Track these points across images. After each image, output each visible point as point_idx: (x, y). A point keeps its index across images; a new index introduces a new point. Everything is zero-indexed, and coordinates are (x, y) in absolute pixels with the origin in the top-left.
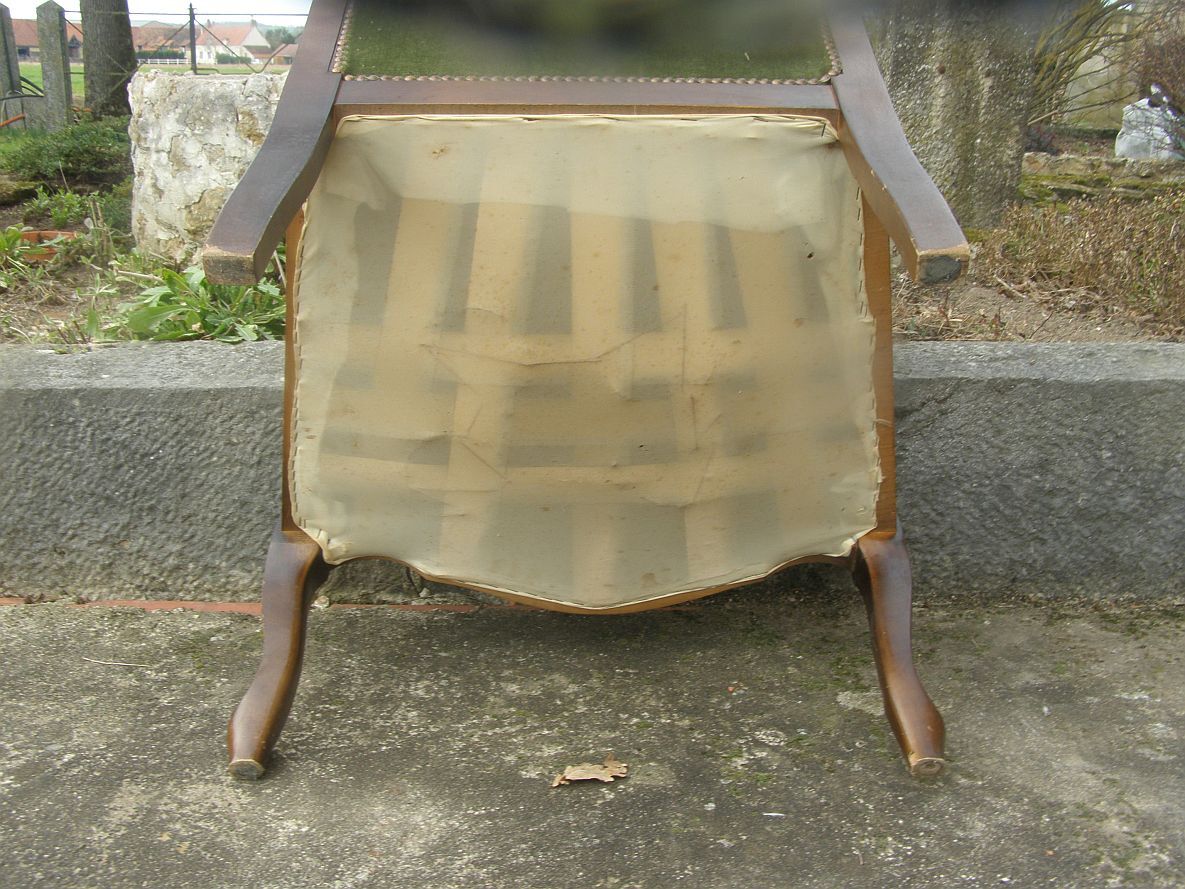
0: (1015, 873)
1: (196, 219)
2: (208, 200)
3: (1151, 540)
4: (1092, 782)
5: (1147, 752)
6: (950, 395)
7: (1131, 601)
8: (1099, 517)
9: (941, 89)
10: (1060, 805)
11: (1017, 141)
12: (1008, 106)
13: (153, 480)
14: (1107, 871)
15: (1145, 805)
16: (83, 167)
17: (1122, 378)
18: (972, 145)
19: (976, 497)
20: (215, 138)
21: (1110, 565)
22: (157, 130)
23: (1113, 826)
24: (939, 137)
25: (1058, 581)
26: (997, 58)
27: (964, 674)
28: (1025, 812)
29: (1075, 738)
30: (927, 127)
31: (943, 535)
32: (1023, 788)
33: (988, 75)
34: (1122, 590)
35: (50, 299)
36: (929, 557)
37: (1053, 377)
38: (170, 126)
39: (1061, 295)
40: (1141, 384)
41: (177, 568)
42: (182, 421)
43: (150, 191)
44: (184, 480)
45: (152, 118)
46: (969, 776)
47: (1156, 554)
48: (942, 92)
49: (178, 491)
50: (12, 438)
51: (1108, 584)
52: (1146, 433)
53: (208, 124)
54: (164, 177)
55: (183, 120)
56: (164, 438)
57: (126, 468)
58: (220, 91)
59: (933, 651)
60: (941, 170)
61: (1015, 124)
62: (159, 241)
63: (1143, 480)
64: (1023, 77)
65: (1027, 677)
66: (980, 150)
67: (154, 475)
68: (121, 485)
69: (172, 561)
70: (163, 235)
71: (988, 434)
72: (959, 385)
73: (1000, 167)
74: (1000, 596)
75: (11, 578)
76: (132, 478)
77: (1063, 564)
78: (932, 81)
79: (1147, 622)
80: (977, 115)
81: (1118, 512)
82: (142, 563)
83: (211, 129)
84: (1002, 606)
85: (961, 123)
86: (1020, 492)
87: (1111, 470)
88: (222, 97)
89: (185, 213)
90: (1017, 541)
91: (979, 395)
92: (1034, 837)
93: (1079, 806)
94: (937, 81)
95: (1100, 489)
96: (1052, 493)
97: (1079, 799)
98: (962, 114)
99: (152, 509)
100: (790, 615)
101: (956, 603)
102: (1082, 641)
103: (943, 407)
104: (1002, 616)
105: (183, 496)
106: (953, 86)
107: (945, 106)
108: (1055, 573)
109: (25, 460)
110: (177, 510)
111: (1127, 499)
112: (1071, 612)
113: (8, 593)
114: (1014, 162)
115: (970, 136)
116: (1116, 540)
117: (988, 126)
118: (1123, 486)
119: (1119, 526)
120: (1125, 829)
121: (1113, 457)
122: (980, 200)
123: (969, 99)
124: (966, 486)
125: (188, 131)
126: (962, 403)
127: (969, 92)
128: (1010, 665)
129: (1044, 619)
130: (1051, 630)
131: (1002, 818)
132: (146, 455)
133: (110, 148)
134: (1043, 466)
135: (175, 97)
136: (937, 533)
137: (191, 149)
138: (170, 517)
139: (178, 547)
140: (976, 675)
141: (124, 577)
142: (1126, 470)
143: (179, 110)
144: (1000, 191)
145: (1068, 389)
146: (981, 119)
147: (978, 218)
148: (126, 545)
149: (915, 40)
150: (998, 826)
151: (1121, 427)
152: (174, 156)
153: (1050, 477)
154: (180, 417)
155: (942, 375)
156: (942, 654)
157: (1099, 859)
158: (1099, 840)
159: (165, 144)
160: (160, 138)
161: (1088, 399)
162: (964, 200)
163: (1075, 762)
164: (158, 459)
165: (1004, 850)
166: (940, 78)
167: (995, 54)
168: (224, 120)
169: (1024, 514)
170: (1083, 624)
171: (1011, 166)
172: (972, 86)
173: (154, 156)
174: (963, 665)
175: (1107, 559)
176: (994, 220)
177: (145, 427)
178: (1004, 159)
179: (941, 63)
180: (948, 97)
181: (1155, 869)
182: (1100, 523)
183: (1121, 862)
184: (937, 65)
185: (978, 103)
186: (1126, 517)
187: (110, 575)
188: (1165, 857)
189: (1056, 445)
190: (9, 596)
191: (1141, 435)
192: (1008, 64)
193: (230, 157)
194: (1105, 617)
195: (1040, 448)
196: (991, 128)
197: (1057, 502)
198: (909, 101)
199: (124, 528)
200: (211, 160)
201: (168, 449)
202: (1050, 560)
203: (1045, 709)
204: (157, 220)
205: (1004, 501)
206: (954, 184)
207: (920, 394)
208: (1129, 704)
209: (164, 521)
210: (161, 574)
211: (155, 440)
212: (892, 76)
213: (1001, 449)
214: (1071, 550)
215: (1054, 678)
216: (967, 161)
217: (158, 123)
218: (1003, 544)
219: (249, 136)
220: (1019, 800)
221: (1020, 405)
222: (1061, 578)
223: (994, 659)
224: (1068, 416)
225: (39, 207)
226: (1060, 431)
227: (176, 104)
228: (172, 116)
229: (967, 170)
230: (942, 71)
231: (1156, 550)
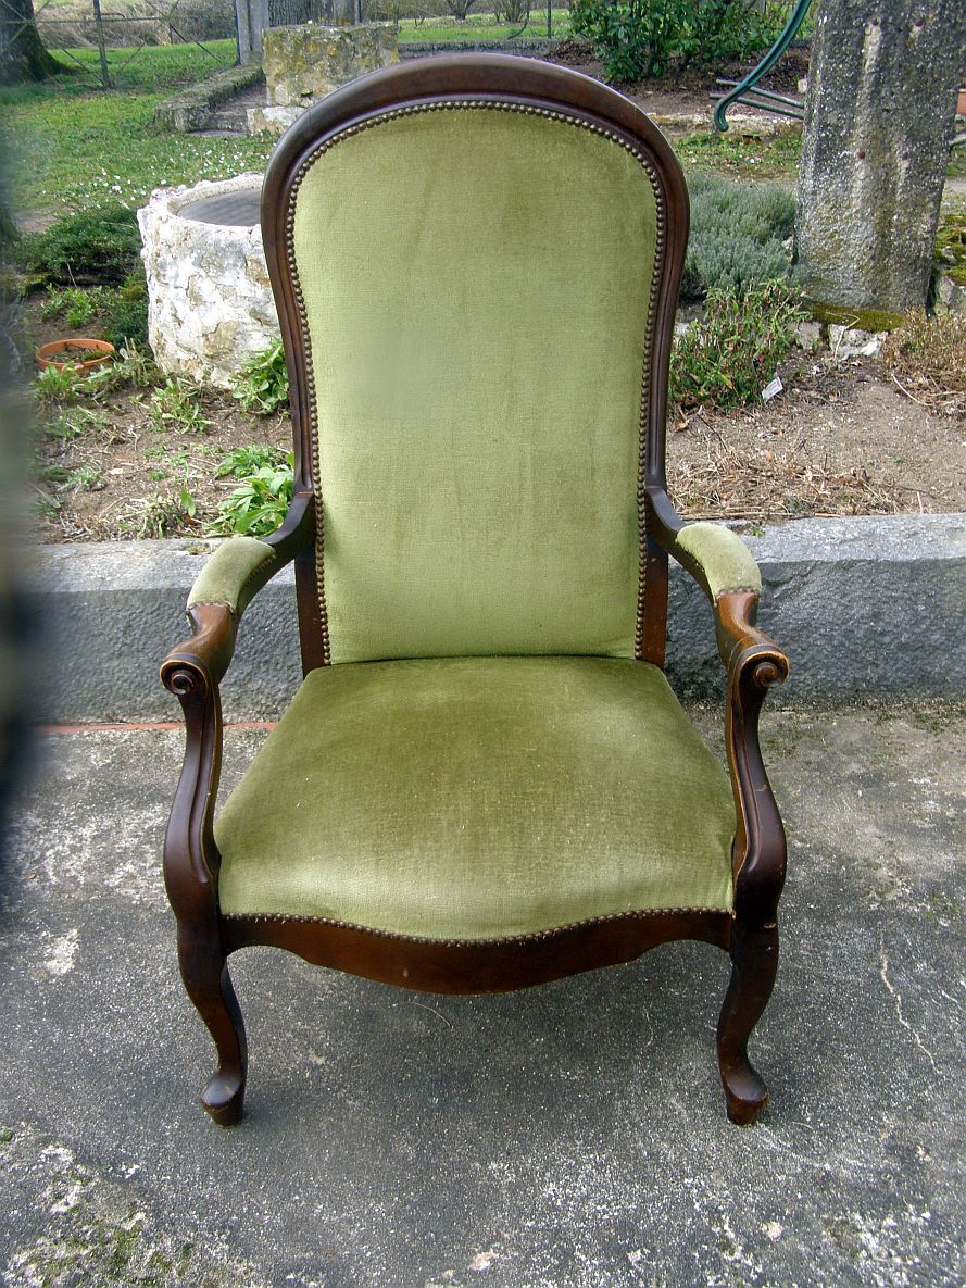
0: (819, 902)
1: (213, 346)
2: (223, 332)
3: (953, 662)
4: (878, 843)
5: (918, 822)
6: (810, 572)
7: (940, 703)
8: (917, 649)
9: (861, 173)
10: (854, 860)
11: (931, 217)
12: (924, 185)
13: (267, 644)
14: (873, 899)
15: (906, 858)
16: (84, 260)
17: (932, 557)
18: (890, 222)
19: (829, 638)
20: (228, 278)
21: (924, 680)
22: (174, 269)
23: (884, 872)
24: (859, 215)
25: (889, 691)
26: (914, 141)
27: (812, 766)
28: (833, 864)
29: (874, 813)
30: (847, 208)
31: (806, 663)
32: (834, 848)
33: (905, 157)
34: (934, 696)
35: (114, 440)
36: (797, 678)
37: (885, 557)
38: (186, 267)
39: (945, 398)
40: (945, 560)
41: (284, 699)
42: (287, 605)
43: (170, 318)
44: (288, 643)
45: (169, 258)
46: (802, 841)
47: (958, 672)
48: (861, 175)
49: (285, 650)
50: (171, 620)
51: (925, 692)
52: (949, 593)
53: (221, 268)
54: (184, 310)
55: (199, 263)
56: (274, 616)
57: (249, 636)
58: (230, 239)
59: (794, 747)
60: (860, 246)
61: (929, 202)
62: (179, 360)
63: (947, 623)
64: (939, 158)
65: (855, 768)
66: (896, 226)
67: (268, 640)
68: (246, 647)
69: (280, 695)
70: (183, 356)
71: (837, 597)
72: (816, 565)
73: (915, 240)
74: (845, 702)
75: (171, 709)
76: (254, 642)
77: (891, 680)
78: (852, 165)
79: (947, 721)
80: (894, 194)
81: (930, 645)
82: (260, 696)
83: (223, 272)
84: (848, 709)
85: (879, 202)
86: (861, 634)
87: (926, 617)
88: (231, 245)
89: (202, 340)
90: (859, 665)
91: (831, 572)
92: (835, 881)
93: (865, 860)
94: (857, 165)
95: (917, 630)
96: (882, 634)
97: (867, 855)
98: (880, 194)
99: (266, 662)
100: (699, 720)
101: (815, 707)
102: (898, 737)
103: (805, 579)
104: (846, 718)
105: (288, 654)
106: (872, 169)
107: (864, 187)
108: (886, 686)
109: (180, 634)
110: (284, 662)
111: (937, 636)
112: (896, 714)
113: (170, 719)
114: (928, 236)
115: (888, 214)
116: (929, 663)
117: (905, 204)
118: (934, 628)
119: (930, 654)
120: (890, 874)
121: (926, 609)
122: (894, 271)
123: (887, 181)
124: (822, 631)
125: (202, 272)
126: (817, 578)
127: (887, 174)
128: (845, 758)
129: (875, 720)
130: (878, 728)
131: (817, 869)
132: (263, 628)
133: (106, 242)
134: (876, 616)
135: (190, 243)
136: (802, 662)
137: (206, 287)
138: (279, 667)
139: (285, 686)
140: (820, 767)
141: (249, 706)
142: (936, 618)
143: (194, 255)
144: (915, 261)
145: (894, 565)
146: (898, 198)
147: (894, 286)
148: (249, 686)
149: (838, 128)
150: (814, 874)
151: (932, 589)
152: (192, 293)
153: (881, 623)
154: (285, 602)
155: (805, 559)
156: (800, 751)
157: (869, 893)
158: (872, 880)
159: (182, 281)
160: (177, 276)
161: (908, 572)
162: (882, 271)
163: (871, 829)
164: (270, 630)
165: (815, 889)
166: (860, 163)
167: (912, 137)
168: (235, 265)
169: (863, 648)
170: (902, 723)
171: (924, 239)
172: (890, 168)
173: (172, 290)
174: (812, 759)
175: (923, 676)
176: (909, 287)
177: (261, 610)
178: (919, 233)
179: (861, 149)
180: (867, 180)
181: (900, 898)
182: (918, 653)
183: (880, 895)
184: (858, 151)
185: (895, 183)
186: (936, 648)
187: (238, 705)
188: (908, 891)
189: (885, 602)
190: (171, 721)
191: (946, 595)
192: (924, 147)
193: (241, 296)
194: (918, 717)
195: (873, 605)
196: (907, 206)
197: (887, 639)
198: (831, 185)
199: (248, 675)
200: (224, 298)
201: (277, 624)
202: (882, 678)
203: (860, 793)
204: (177, 343)
205: (849, 640)
206: (873, 258)
207: (789, 572)
208: (916, 788)
209: (275, 669)
210: (273, 703)
211: (269, 618)
212: (816, 163)
213: (847, 607)
214: (897, 671)
215: (872, 768)
216: (884, 236)
217: (175, 264)
218: (849, 668)
219: (257, 280)
220: (830, 857)
221: (860, 577)
222: (890, 689)
223: (834, 753)
224: (893, 583)
225: (54, 306)
226: (889, 593)
227: (192, 250)
228: (189, 260)
229: (884, 244)
230: (862, 156)
231: (958, 669)
